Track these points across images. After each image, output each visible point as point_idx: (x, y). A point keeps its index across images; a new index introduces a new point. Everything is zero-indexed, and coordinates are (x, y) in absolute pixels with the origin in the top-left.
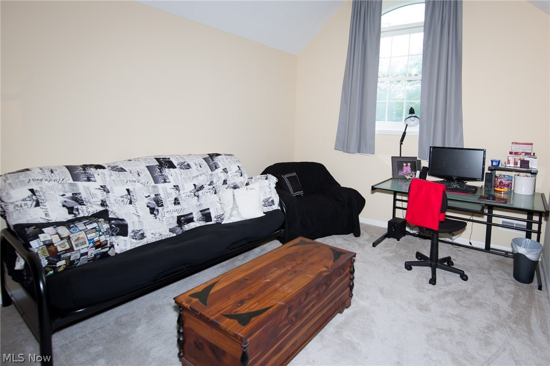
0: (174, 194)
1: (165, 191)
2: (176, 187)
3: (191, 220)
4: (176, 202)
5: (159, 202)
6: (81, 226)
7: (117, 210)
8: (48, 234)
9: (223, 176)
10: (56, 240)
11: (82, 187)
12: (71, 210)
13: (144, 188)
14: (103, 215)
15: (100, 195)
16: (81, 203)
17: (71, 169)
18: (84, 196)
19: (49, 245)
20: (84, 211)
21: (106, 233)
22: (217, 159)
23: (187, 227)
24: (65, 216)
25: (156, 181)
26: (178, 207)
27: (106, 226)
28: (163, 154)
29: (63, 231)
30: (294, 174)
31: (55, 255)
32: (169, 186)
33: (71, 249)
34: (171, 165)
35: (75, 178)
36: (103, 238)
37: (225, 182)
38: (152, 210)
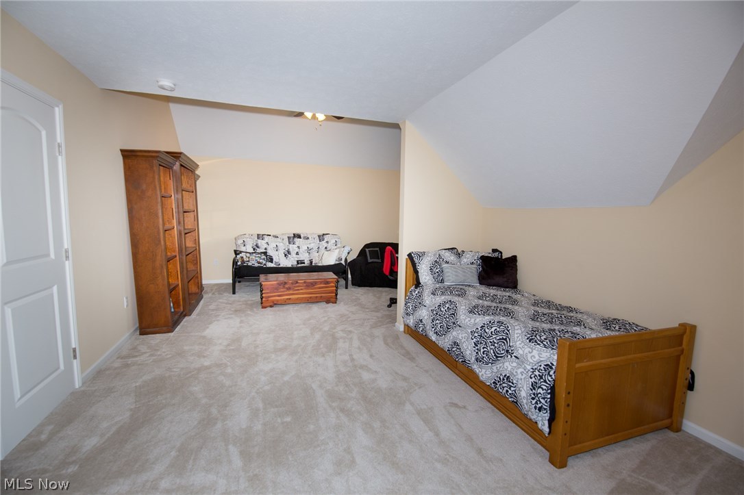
0: (297, 250)
1: (293, 248)
2: (299, 247)
3: (304, 263)
4: (297, 254)
5: (289, 252)
6: (254, 255)
7: (270, 253)
8: (243, 255)
9: (326, 245)
10: (245, 257)
11: (260, 242)
12: (254, 249)
13: (284, 245)
14: (265, 253)
15: (266, 246)
16: (258, 247)
17: (258, 235)
18: (259, 245)
19: (242, 258)
20: (259, 250)
21: (264, 259)
22: (325, 236)
23: (300, 265)
24: (252, 251)
25: (290, 243)
26: (297, 256)
27: (264, 257)
28: (297, 232)
29: (248, 255)
30: (378, 249)
31: (243, 262)
32: (295, 246)
33: (249, 261)
34: (299, 237)
35: (258, 238)
36: (261, 261)
37: (326, 248)
38: (286, 255)
